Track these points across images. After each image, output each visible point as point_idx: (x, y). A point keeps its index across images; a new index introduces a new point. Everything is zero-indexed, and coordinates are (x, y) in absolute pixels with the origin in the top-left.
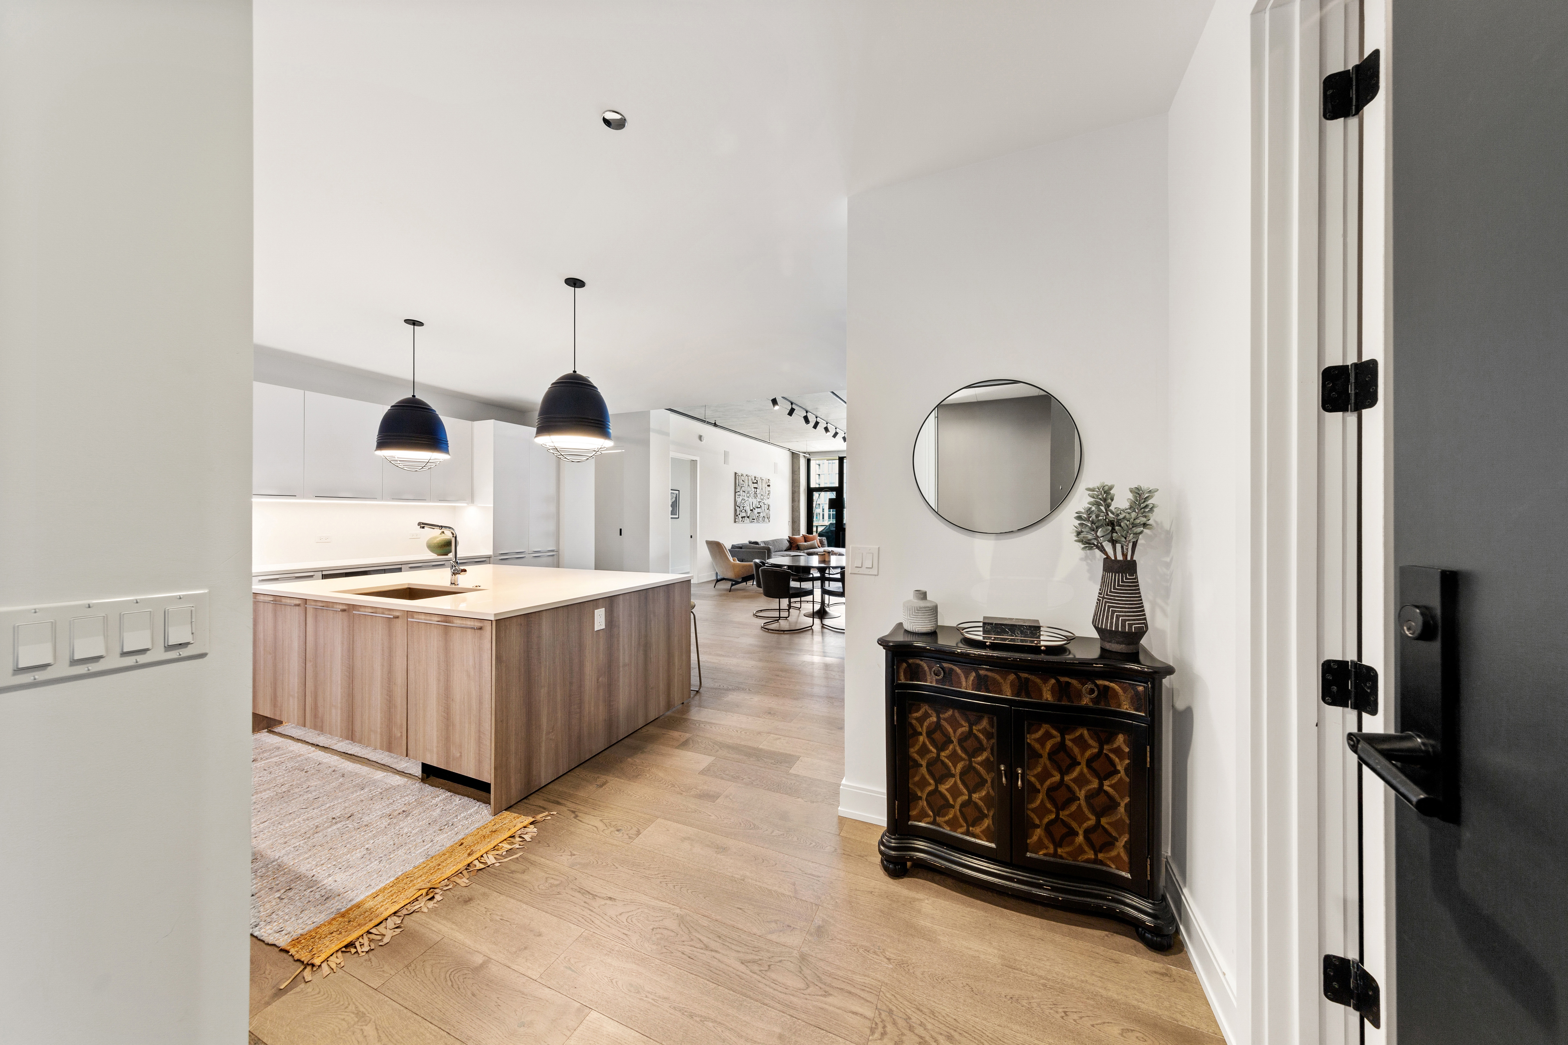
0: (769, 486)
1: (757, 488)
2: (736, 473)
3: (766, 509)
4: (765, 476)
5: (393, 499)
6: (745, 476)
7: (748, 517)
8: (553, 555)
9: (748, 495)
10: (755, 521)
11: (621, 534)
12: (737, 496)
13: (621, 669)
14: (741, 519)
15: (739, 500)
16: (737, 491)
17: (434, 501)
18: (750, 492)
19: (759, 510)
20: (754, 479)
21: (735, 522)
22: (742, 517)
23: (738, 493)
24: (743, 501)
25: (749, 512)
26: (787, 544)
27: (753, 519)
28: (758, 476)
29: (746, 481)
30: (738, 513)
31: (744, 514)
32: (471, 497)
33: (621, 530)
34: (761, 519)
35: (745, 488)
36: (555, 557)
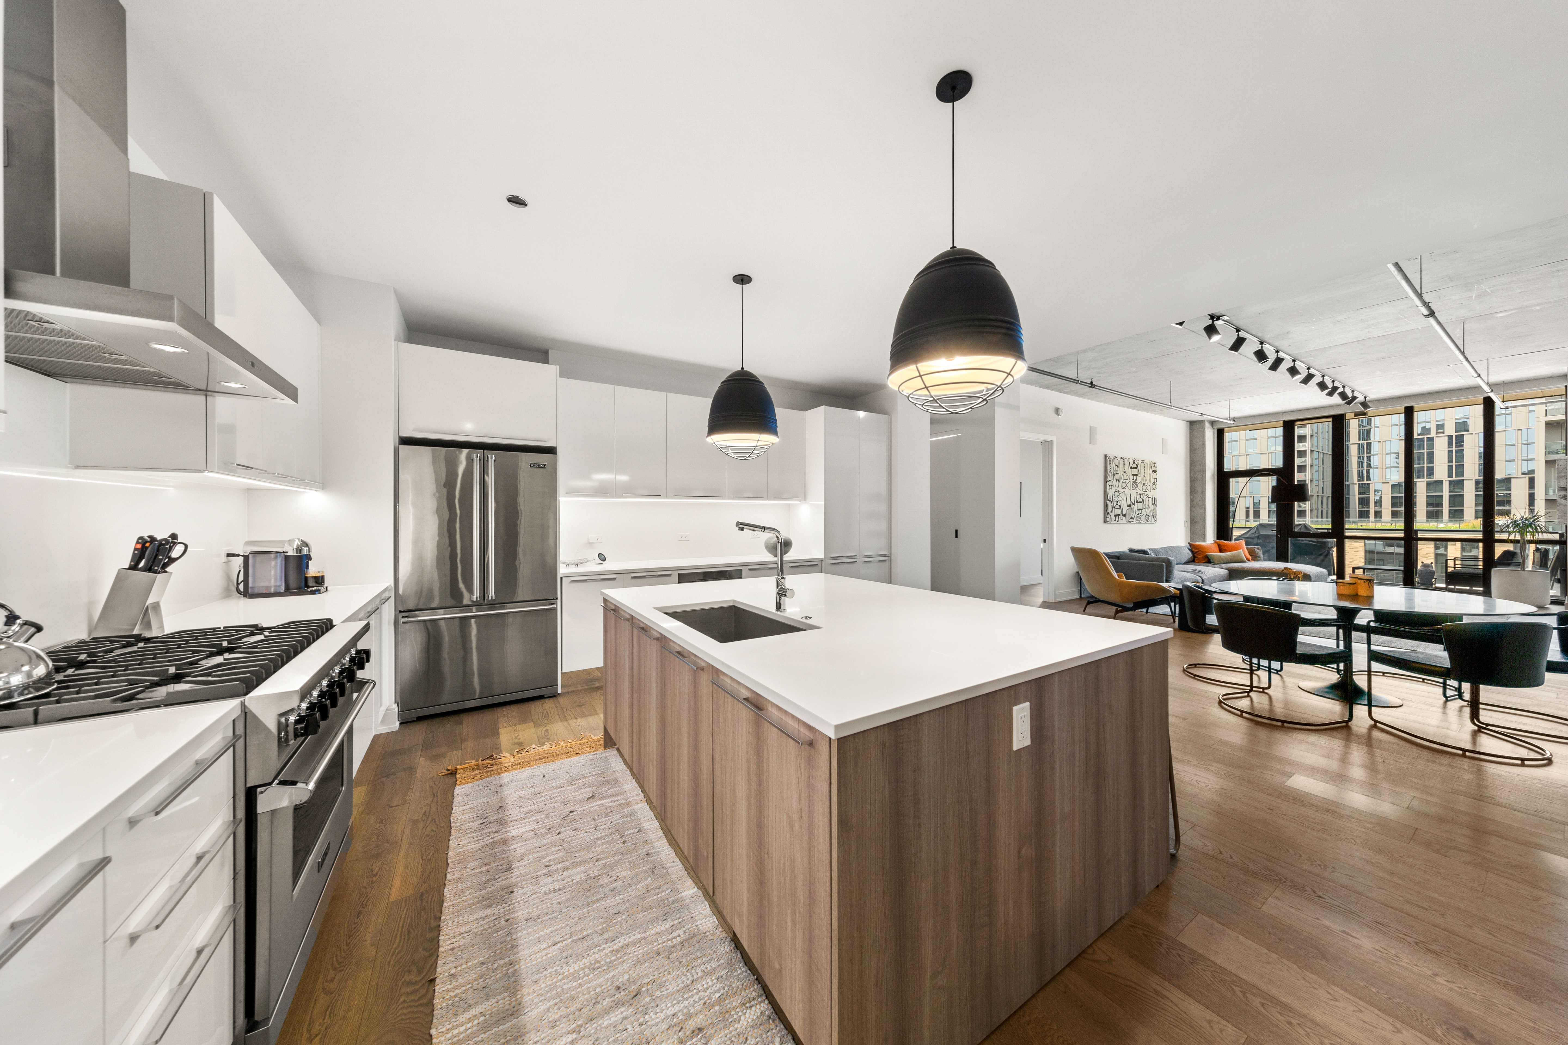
0: (1155, 471)
1: (1136, 475)
2: (1106, 456)
3: (1150, 504)
4: (1148, 458)
5: (736, 497)
6: (1119, 459)
7: (1124, 515)
8: (885, 561)
9: (1124, 485)
10: (1134, 520)
11: (957, 537)
12: (1108, 487)
13: (1058, 827)
14: (1113, 518)
15: (1111, 492)
16: (1108, 480)
17: (770, 499)
18: (1127, 481)
19: (1140, 506)
20: (1132, 462)
21: (1105, 522)
22: (1115, 516)
23: (1110, 483)
24: (1117, 494)
25: (1125, 509)
26: (1188, 554)
27: (1132, 518)
28: (1139, 457)
29: (1121, 466)
30: (1109, 510)
31: (1118, 512)
32: (803, 494)
33: (956, 531)
34: (1143, 518)
35: (1120, 475)
36: (887, 562)
